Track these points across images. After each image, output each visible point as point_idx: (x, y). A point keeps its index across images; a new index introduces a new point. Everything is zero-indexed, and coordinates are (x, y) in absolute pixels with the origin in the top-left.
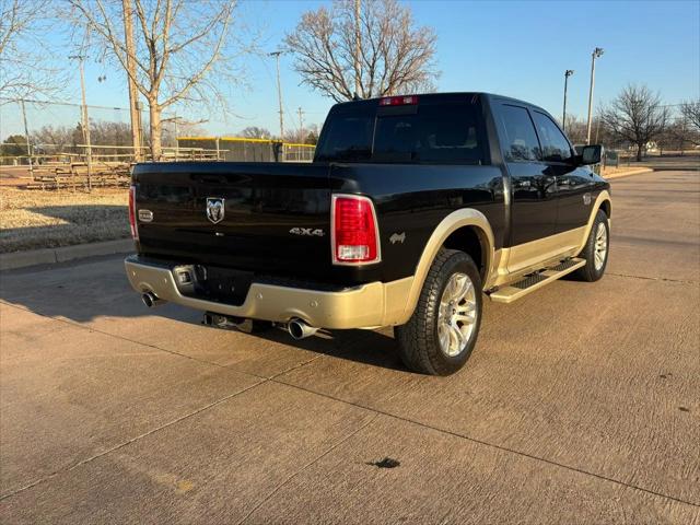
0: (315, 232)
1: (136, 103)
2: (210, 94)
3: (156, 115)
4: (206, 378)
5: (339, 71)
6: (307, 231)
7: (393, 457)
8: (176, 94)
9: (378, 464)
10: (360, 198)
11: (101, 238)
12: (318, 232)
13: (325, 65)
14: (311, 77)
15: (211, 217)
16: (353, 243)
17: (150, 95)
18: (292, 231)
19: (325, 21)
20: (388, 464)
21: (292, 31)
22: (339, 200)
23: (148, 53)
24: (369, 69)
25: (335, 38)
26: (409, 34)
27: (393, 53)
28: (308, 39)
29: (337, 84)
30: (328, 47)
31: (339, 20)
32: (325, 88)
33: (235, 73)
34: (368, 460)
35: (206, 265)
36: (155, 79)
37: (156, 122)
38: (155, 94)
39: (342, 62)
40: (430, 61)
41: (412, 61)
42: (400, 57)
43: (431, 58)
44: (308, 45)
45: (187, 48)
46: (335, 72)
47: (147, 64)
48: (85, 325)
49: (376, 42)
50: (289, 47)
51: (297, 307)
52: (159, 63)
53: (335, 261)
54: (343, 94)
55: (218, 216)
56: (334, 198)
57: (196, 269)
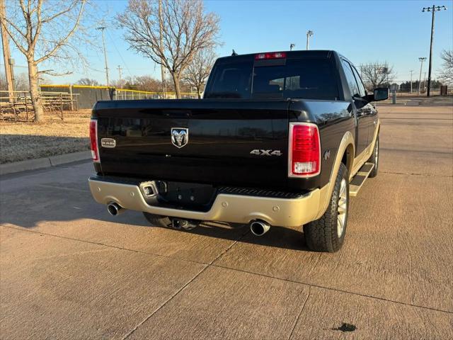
0: (274, 153)
1: (9, 60)
2: (74, 53)
3: (33, 68)
4: (160, 267)
5: (156, 41)
6: (266, 152)
7: (347, 321)
8: (47, 53)
9: (340, 329)
10: (309, 125)
11: (12, 159)
12: (277, 152)
13: (147, 37)
14: (136, 44)
15: (176, 143)
16: (303, 160)
17: (28, 54)
18: (253, 152)
19: (145, 7)
20: (346, 328)
21: (122, 12)
22: (295, 127)
23: (24, 23)
24: (175, 39)
25: (152, 18)
26: (203, 17)
27: (191, 29)
28: (133, 18)
29: (155, 49)
30: (148, 24)
31: (154, 6)
32: (146, 52)
33: (91, 39)
34: (331, 326)
35: (167, 180)
36: (31, 42)
37: (33, 73)
38: (32, 52)
39: (157, 34)
40: (217, 35)
41: (205, 35)
42: (197, 31)
43: (218, 33)
44: (133, 22)
45: (55, 19)
46: (153, 41)
47: (24, 31)
48: (33, 229)
49: (181, 21)
50: (119, 23)
51: (260, 212)
52: (34, 31)
53: (290, 175)
54: (159, 56)
55: (183, 142)
56: (292, 125)
57: (158, 185)
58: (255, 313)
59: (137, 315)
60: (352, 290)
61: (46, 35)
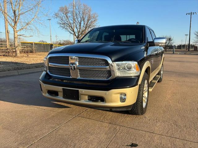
1: (8, 31)
2: (34, 28)
3: (16, 34)
4: (53, 116)
5: (71, 24)
7: (134, 142)
8: (22, 27)
9: (130, 146)
13: (67, 22)
14: (62, 25)
17: (14, 27)
19: (66, 10)
20: (133, 145)
23: (13, 14)
24: (79, 24)
25: (69, 15)
26: (91, 15)
27: (86, 20)
28: (62, 14)
29: (70, 28)
30: (67, 17)
31: (70, 9)
32: (66, 29)
33: (41, 22)
34: (126, 144)
36: (16, 22)
37: (16, 36)
38: (16, 27)
39: (71, 22)
40: (97, 22)
41: (92, 22)
42: (88, 20)
44: (61, 16)
45: (26, 13)
46: (70, 24)
47: (13, 18)
49: (81, 16)
50: (55, 16)
52: (17, 18)
54: (72, 31)
58: (91, 137)
59: (36, 137)
60: (140, 128)
61: (22, 20)
